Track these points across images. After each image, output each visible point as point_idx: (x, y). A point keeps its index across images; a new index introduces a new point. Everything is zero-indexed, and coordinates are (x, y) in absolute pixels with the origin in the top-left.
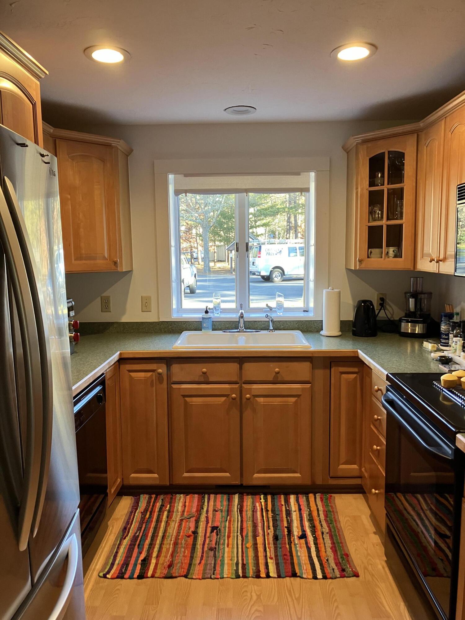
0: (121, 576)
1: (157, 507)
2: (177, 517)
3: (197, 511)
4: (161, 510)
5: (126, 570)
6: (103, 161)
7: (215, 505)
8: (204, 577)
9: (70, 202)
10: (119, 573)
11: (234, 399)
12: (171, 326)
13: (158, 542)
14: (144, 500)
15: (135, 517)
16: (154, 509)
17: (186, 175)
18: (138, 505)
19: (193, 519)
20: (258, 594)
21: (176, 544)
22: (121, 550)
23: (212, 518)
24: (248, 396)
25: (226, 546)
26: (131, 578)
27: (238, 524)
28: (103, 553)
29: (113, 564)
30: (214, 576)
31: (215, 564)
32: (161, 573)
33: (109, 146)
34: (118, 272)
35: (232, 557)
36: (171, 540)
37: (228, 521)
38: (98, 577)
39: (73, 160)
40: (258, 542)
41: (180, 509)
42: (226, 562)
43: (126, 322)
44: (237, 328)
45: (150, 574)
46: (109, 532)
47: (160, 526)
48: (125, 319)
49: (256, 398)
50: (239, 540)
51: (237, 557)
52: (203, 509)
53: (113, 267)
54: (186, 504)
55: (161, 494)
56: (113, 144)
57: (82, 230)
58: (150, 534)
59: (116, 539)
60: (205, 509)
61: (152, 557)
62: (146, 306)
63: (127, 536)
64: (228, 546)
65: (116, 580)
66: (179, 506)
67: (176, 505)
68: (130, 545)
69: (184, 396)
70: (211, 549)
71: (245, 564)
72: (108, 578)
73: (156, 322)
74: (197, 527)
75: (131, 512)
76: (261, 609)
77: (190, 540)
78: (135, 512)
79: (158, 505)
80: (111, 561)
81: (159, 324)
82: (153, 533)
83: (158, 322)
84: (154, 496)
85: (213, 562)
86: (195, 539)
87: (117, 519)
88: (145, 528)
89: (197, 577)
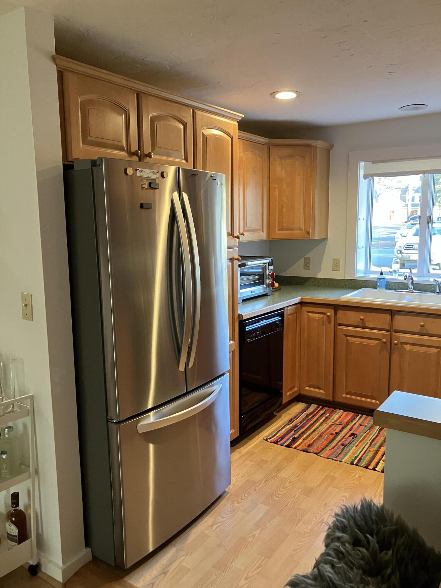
0: (276, 442)
1: (320, 413)
2: (330, 422)
3: (347, 422)
4: (321, 416)
5: (281, 440)
6: (304, 158)
7: (362, 422)
8: (328, 457)
9: (277, 190)
10: (276, 441)
11: (384, 343)
12: (354, 283)
13: (309, 432)
14: (313, 407)
15: (302, 415)
16: (317, 414)
17: (374, 162)
18: (307, 410)
19: (341, 426)
20: (360, 476)
21: (320, 436)
22: (283, 430)
23: (356, 429)
24: (396, 342)
25: (355, 446)
26: (282, 445)
27: (373, 437)
28: (272, 429)
29: (274, 436)
30: (336, 458)
31: (340, 453)
32: (301, 448)
33: (309, 146)
34: (310, 239)
35: (355, 452)
36: (318, 433)
37: (366, 433)
38: (263, 439)
39: (281, 159)
40: (381, 450)
41: (335, 418)
42: (349, 454)
43: (320, 278)
44: (407, 289)
45: (293, 447)
46: (281, 419)
47: (316, 424)
48: (319, 276)
49: (403, 345)
50: (367, 445)
51: (359, 454)
52: (352, 422)
53: (307, 236)
54: (342, 416)
55: (326, 406)
56: (313, 145)
57: (284, 209)
58: (306, 427)
59: (283, 424)
60: (354, 422)
61: (300, 439)
62: (336, 266)
63: (291, 424)
64: (356, 446)
65: (273, 444)
66: (336, 416)
67: (333, 416)
68: (290, 429)
69: (346, 336)
70: (343, 445)
71: (362, 459)
72: (268, 442)
73: (342, 279)
74: (341, 431)
75: (300, 412)
76: (357, 484)
77: (331, 437)
78: (303, 413)
79: (321, 412)
80: (274, 434)
81: (344, 281)
82: (308, 427)
83: (344, 279)
84: (321, 407)
85: (340, 452)
86: (336, 437)
87: (289, 414)
88: (305, 423)
89: (324, 456)
